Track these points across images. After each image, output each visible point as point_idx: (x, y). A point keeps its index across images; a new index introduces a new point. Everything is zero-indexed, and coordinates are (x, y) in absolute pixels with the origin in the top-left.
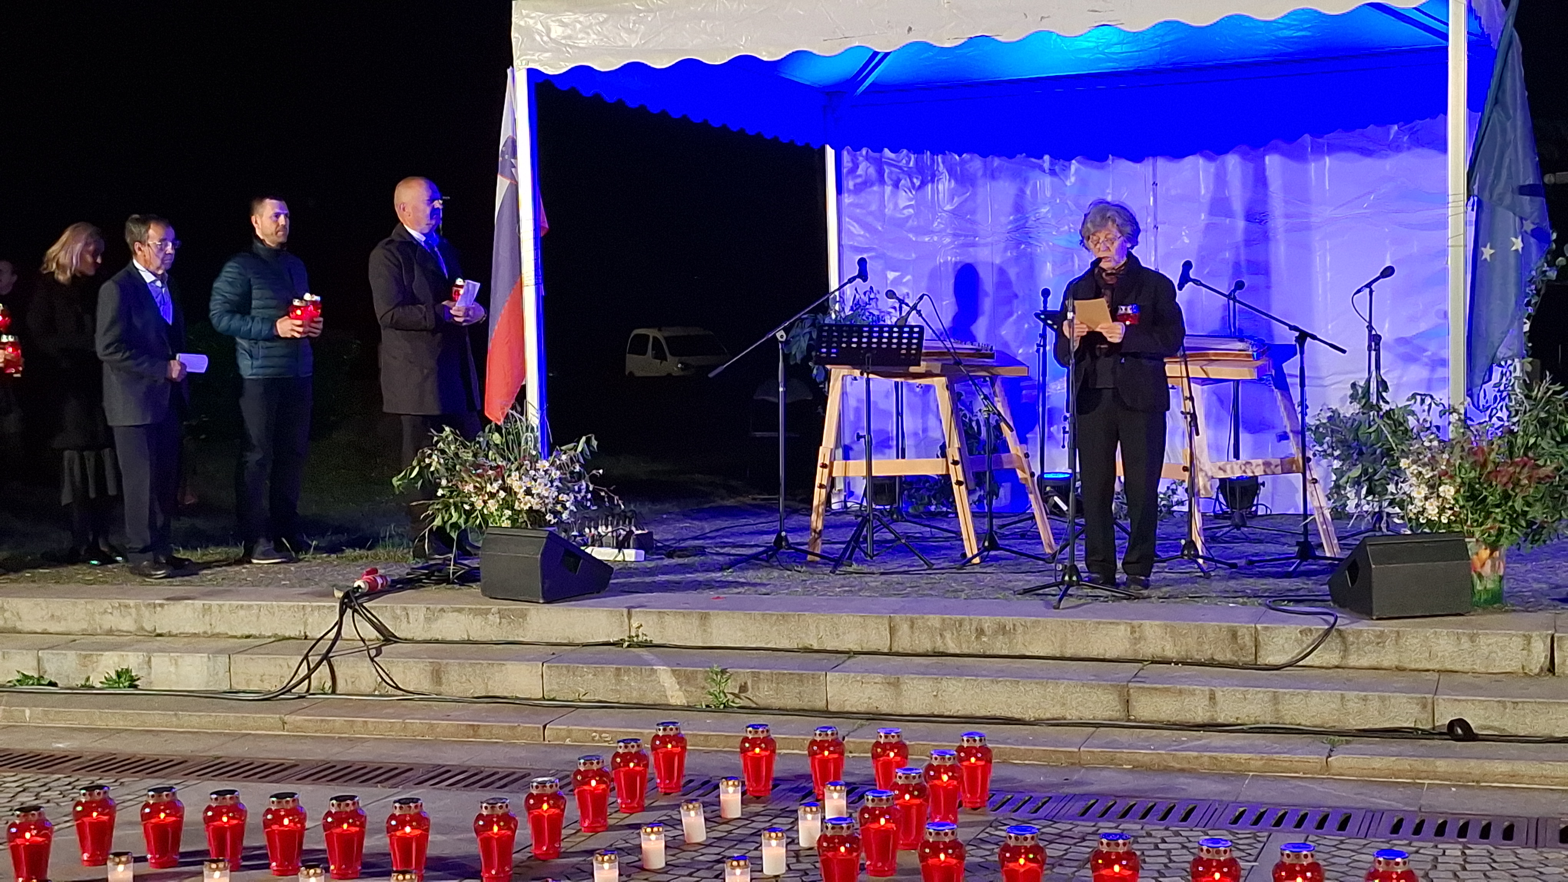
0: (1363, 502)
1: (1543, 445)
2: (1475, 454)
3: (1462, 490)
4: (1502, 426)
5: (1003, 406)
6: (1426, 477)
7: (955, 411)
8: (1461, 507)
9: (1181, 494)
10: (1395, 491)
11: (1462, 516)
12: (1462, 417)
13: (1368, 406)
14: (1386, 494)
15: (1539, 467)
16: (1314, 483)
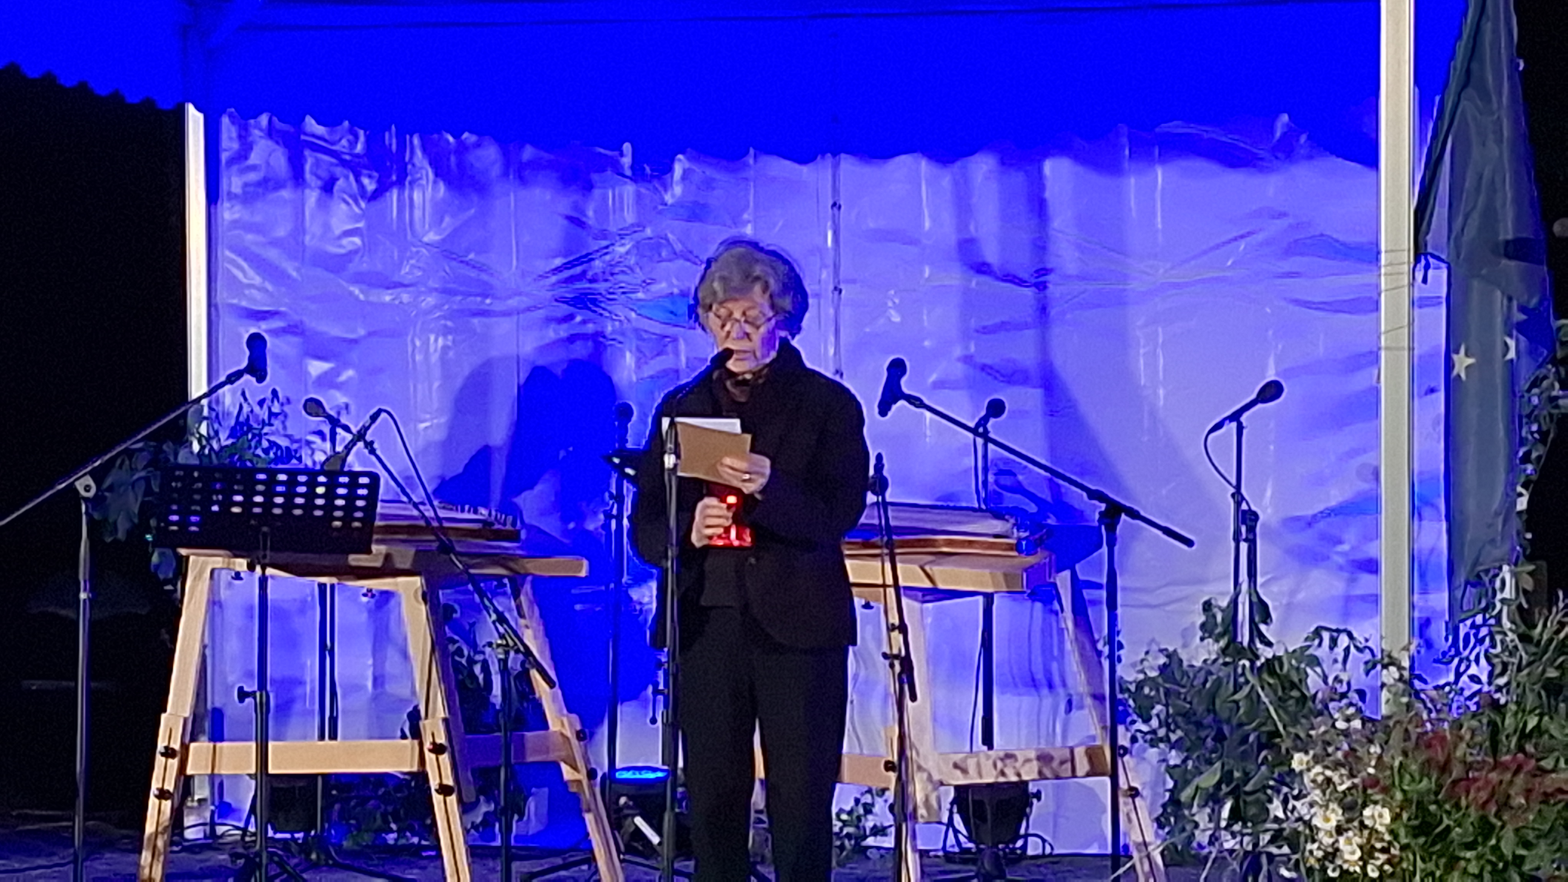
0: (1225, 835)
1: (1554, 729)
2: (1429, 746)
3: (1405, 816)
4: (1479, 691)
5: (535, 638)
6: (1341, 788)
7: (439, 643)
8: (1403, 848)
9: (881, 814)
10: (1281, 815)
11: (1404, 865)
12: (1406, 674)
13: (1233, 650)
14: (1265, 821)
15: (1545, 772)
16: (1133, 797)
